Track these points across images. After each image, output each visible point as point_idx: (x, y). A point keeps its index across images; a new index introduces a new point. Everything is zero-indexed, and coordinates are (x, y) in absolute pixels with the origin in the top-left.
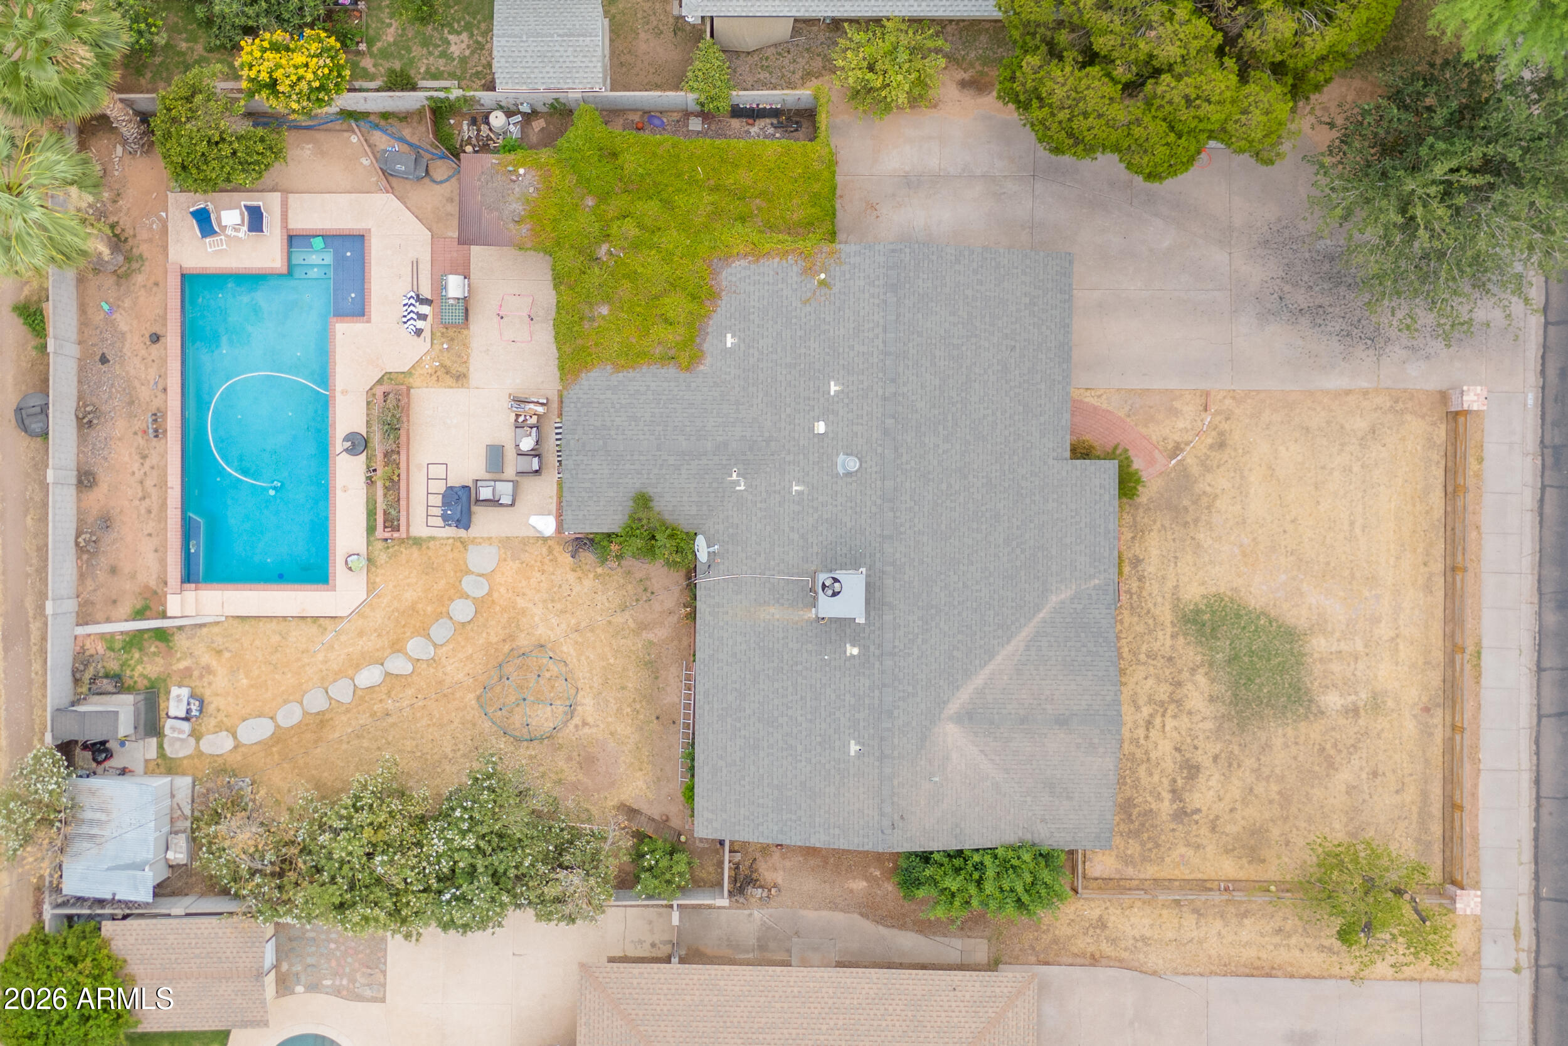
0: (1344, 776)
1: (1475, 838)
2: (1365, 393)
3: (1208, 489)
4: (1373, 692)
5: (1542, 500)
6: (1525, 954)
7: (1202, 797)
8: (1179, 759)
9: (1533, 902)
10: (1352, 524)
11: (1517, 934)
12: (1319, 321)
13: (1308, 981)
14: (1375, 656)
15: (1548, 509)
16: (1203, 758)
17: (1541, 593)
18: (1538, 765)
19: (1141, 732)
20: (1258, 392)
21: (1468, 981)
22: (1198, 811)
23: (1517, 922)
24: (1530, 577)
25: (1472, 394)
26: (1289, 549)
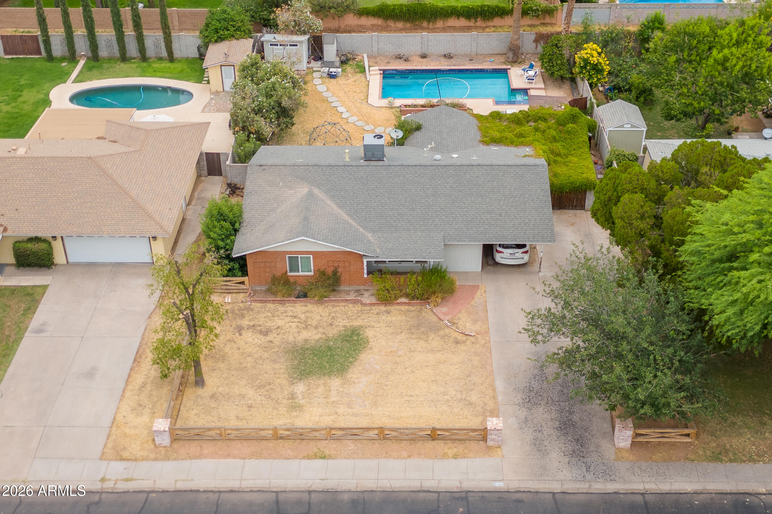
0: (251, 393)
1: (200, 457)
2: (494, 397)
3: (431, 338)
4: (303, 406)
5: (429, 491)
6: (112, 486)
7: (248, 336)
8: (272, 328)
9: (148, 490)
10: (411, 396)
11: (127, 480)
12: (537, 378)
13: (127, 376)
14: (327, 406)
15: (422, 495)
16: (270, 337)
17: (363, 492)
18: (243, 491)
19: (291, 314)
20: (491, 353)
21: (103, 453)
22: (240, 335)
23: (136, 480)
24: (375, 486)
25: (497, 422)
26: (395, 370)
